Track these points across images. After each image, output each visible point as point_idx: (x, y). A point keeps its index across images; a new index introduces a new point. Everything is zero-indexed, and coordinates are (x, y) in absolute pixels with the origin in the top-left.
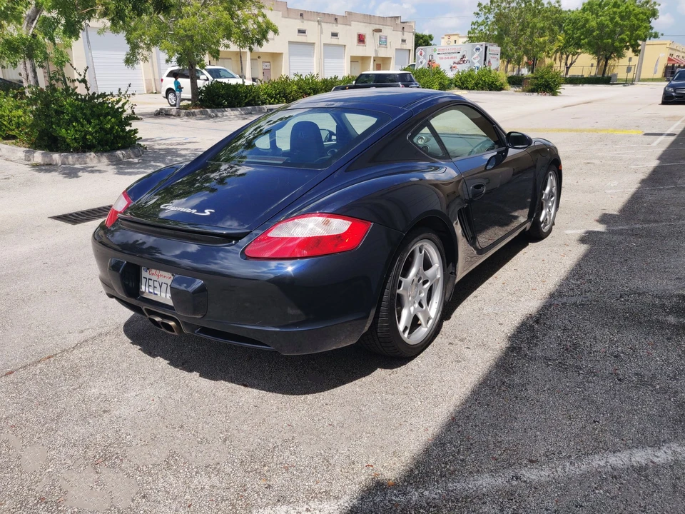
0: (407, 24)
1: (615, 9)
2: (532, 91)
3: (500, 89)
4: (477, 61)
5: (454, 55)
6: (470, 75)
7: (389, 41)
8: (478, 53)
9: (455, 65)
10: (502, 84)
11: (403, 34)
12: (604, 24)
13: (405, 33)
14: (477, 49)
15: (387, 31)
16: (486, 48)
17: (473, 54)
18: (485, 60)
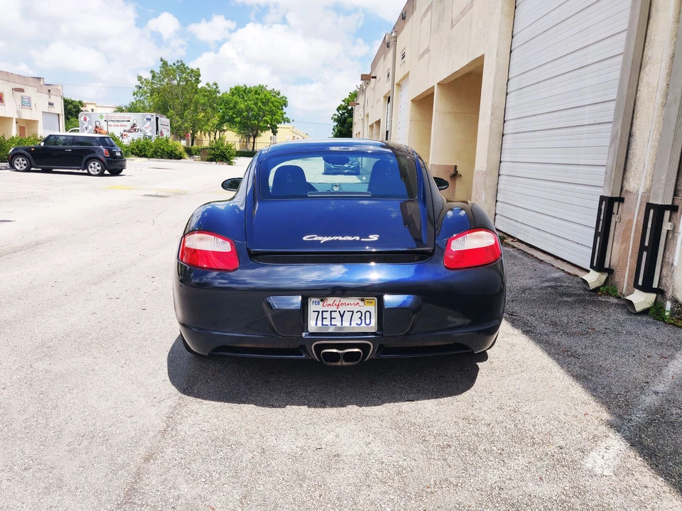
0: (53, 87)
1: (257, 96)
2: (211, 160)
3: (179, 157)
4: (149, 130)
5: (123, 123)
6: (147, 144)
7: (33, 103)
8: (149, 123)
9: (125, 133)
10: (181, 154)
11: (50, 97)
12: (250, 108)
13: (52, 96)
14: (147, 119)
15: (30, 92)
16: (157, 119)
17: (144, 124)
18: (157, 130)
